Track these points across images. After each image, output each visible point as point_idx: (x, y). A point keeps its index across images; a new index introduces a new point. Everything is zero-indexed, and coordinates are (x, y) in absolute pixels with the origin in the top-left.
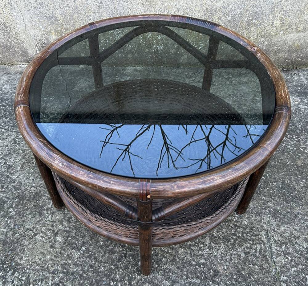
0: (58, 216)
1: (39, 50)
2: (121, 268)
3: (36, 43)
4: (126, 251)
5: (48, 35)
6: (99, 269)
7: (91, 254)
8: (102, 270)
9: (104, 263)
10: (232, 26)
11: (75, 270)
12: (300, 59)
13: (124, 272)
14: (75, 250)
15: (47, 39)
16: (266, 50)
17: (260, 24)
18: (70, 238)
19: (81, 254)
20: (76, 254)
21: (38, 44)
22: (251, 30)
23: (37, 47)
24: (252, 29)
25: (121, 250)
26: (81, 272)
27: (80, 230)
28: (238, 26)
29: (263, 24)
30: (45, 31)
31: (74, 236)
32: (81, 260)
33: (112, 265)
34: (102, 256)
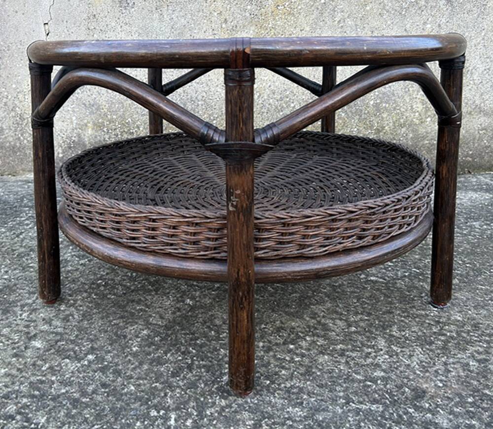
0: (45, 312)
1: (63, 152)
2: (179, 387)
3: (61, 142)
4: (193, 360)
5: (82, 130)
6: (123, 389)
7: (106, 366)
8: (132, 390)
9: (138, 379)
10: (354, 111)
11: (63, 391)
12: (470, 159)
13: (186, 393)
14: (69, 359)
15: (79, 135)
16: (412, 145)
17: (395, 109)
18: (64, 343)
19: (83, 366)
20: (71, 366)
21: (63, 144)
22: (382, 117)
23: (60, 148)
24: (385, 115)
25: (180, 358)
26: (76, 395)
27: (89, 331)
28: (363, 112)
29: (398, 108)
30: (79, 124)
31: (74, 340)
32: (81, 376)
33: (156, 383)
34: (134, 369)
